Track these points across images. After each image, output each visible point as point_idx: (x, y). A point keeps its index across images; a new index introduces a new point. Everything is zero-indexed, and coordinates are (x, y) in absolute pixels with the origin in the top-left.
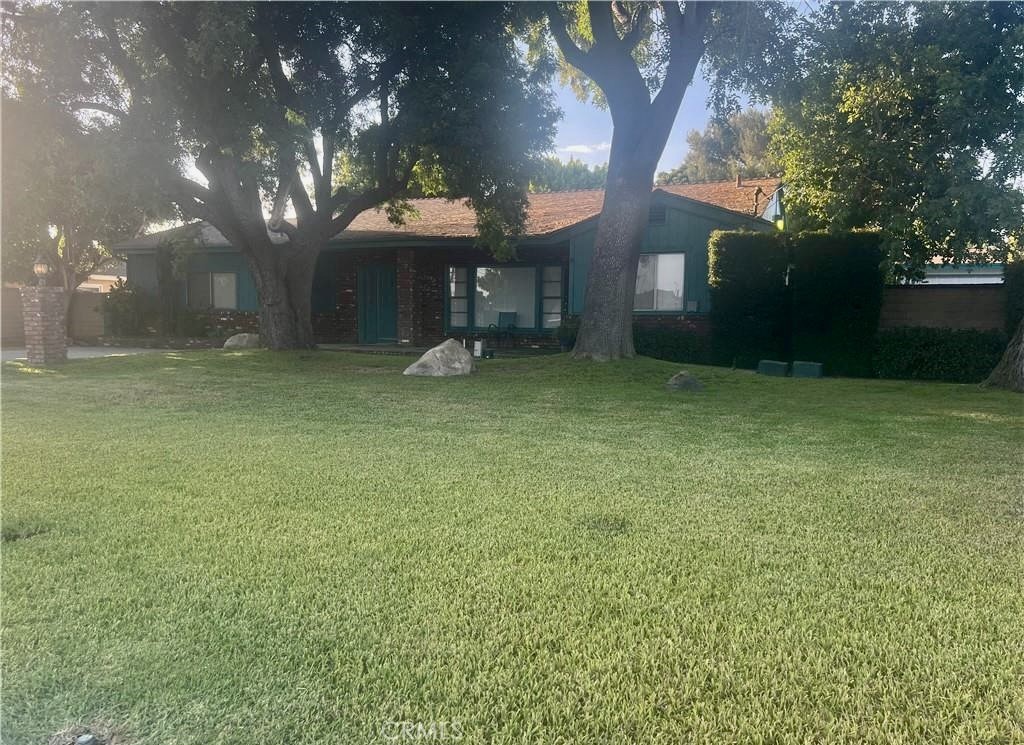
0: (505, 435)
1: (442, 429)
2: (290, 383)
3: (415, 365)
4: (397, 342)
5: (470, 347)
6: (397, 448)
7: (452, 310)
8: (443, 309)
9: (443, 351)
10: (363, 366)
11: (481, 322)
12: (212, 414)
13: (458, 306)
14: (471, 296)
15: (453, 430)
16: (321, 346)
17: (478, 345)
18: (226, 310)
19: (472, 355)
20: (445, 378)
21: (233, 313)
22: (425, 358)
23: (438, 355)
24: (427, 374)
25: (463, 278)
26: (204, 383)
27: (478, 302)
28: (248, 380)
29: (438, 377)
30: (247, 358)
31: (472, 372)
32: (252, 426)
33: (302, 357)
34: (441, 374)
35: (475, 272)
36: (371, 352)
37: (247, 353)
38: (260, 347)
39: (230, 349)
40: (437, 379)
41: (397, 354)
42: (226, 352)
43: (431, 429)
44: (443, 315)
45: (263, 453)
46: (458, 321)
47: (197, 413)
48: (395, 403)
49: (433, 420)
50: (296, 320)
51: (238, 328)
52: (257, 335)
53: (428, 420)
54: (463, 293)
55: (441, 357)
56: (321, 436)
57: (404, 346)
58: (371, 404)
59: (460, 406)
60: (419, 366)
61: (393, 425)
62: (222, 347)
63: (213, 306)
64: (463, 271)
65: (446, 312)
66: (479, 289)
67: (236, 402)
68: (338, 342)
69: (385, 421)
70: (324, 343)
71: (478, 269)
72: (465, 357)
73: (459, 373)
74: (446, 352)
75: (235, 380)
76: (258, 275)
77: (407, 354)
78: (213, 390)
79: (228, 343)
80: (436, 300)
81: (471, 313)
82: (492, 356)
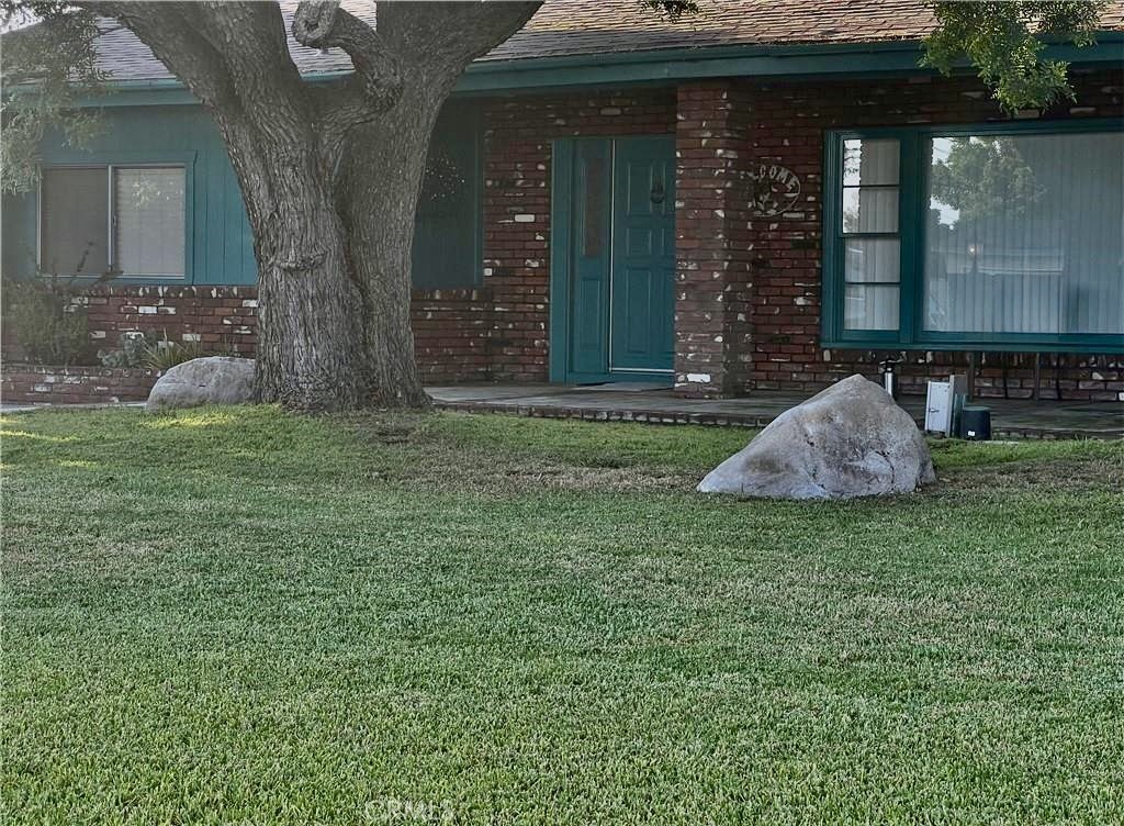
0: (1053, 712)
1: (836, 682)
2: (352, 518)
3: (737, 460)
4: (673, 378)
5: (911, 398)
6: (698, 744)
7: (852, 275)
8: (820, 276)
9: (827, 417)
10: (573, 462)
11: (942, 315)
12: (126, 616)
13: (867, 264)
14: (912, 231)
15: (874, 686)
16: (437, 394)
17: (940, 396)
18: (154, 284)
19: (921, 424)
20: (832, 505)
21: (175, 292)
22: (767, 440)
23: (811, 430)
24: (774, 492)
25: (887, 173)
26: (99, 514)
27: (934, 249)
28: (228, 504)
29: (812, 502)
30: (219, 436)
31: (922, 486)
32: (247, 657)
33: (383, 434)
34: (819, 492)
35: (926, 152)
36: (593, 417)
37: (219, 418)
38: (257, 398)
39: (169, 406)
40: (811, 508)
41: (677, 420)
42: (156, 415)
43: (804, 679)
44: (818, 293)
45: (286, 748)
46: (868, 312)
47: (79, 613)
48: (680, 590)
49: (806, 649)
50: (367, 316)
51: (188, 337)
52: (251, 362)
53: (789, 651)
54: (886, 220)
55: (822, 435)
56: (457, 694)
57: (695, 393)
58: (603, 591)
59: (891, 605)
60: (750, 464)
61: (681, 664)
62: (145, 397)
63: (115, 270)
64: (888, 149)
65: (830, 288)
66: (934, 204)
67: (196, 577)
68: (487, 379)
69: (650, 652)
70: (447, 383)
71: (937, 142)
72: (899, 432)
73: (881, 487)
74: (838, 420)
75: (189, 505)
76: (256, 179)
77: (706, 421)
78: (127, 539)
79: (163, 386)
80: (798, 245)
81: (911, 286)
82: (985, 433)
